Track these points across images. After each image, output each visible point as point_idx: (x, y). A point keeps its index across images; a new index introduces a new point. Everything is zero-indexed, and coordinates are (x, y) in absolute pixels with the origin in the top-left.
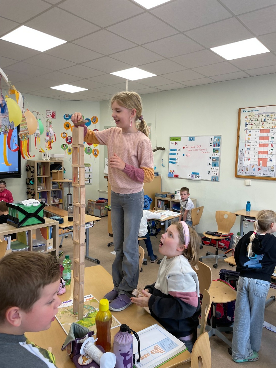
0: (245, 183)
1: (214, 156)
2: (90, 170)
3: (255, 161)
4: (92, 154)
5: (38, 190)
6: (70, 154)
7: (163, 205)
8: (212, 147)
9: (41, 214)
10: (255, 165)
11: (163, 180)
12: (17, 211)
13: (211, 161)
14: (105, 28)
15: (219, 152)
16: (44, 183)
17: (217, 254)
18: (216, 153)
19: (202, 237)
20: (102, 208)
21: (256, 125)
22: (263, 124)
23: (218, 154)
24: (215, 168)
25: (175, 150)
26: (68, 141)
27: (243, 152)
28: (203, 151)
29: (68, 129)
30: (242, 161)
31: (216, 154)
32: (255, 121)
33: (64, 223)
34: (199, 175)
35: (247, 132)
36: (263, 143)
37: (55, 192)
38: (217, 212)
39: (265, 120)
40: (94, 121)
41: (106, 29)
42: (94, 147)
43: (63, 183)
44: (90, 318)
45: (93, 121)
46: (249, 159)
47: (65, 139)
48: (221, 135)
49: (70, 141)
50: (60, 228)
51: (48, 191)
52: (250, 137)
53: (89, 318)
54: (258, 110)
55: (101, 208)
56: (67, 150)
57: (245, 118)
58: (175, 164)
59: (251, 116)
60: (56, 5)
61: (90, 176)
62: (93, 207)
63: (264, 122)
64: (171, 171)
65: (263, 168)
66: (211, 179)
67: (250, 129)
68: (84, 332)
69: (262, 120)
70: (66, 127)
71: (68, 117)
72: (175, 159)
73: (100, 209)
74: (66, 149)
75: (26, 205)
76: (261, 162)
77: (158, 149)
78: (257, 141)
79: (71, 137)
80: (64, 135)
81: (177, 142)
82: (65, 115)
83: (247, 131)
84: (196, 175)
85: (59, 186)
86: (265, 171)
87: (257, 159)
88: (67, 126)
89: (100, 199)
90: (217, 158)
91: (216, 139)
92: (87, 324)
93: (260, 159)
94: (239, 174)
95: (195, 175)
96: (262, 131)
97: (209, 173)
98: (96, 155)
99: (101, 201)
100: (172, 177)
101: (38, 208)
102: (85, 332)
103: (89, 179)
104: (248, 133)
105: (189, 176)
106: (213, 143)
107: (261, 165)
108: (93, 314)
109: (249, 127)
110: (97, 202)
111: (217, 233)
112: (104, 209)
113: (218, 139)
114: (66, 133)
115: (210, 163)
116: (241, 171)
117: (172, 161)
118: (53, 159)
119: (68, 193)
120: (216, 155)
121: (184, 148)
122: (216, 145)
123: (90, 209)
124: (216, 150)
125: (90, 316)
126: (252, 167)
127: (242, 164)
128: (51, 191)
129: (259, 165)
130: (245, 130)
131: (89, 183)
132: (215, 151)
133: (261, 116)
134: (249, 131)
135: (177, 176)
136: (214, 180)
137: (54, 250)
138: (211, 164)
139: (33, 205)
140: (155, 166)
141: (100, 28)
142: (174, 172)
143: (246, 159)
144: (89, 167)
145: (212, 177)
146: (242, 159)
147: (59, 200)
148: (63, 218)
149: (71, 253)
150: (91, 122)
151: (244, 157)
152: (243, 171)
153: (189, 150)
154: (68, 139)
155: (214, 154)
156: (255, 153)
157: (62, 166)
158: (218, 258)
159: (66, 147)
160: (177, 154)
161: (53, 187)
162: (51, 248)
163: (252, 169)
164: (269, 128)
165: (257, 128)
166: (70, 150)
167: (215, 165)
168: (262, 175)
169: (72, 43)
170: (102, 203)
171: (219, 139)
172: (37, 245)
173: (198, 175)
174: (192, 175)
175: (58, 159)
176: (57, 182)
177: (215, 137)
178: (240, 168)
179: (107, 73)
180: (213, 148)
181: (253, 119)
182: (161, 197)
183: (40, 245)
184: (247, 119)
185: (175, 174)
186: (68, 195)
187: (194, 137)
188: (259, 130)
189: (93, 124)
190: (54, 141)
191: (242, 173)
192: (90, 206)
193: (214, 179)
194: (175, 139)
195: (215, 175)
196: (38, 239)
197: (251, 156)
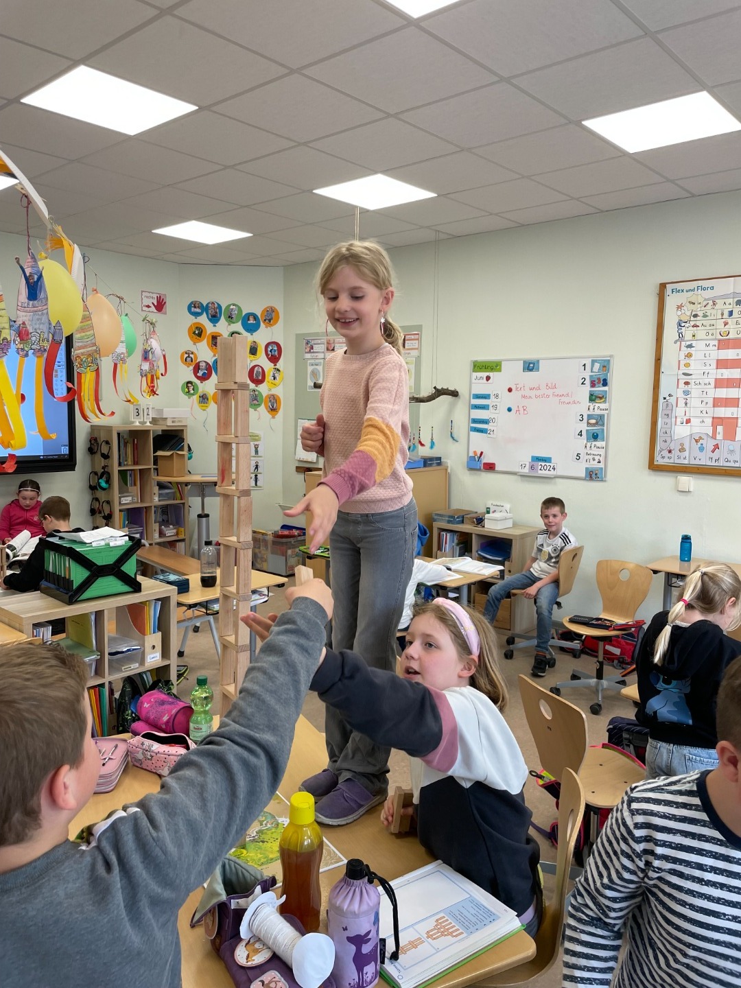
0: (677, 484)
1: (591, 412)
2: (257, 452)
3: (703, 424)
4: (262, 409)
5: (120, 503)
6: (204, 408)
7: (454, 544)
8: (587, 388)
9: (130, 567)
10: (705, 437)
11: (453, 478)
12: (67, 558)
13: (584, 427)
14: (299, 71)
15: (605, 402)
16: (135, 485)
17: (600, 675)
18: (597, 405)
19: (560, 632)
20: (289, 552)
21: (708, 328)
22: (725, 325)
23: (603, 406)
24: (594, 443)
25: (486, 397)
26: (198, 374)
27: (672, 400)
28: (563, 399)
29: (200, 341)
30: (669, 426)
31: (598, 408)
32: (705, 316)
33: (190, 593)
34: (551, 462)
35: (683, 348)
36: (725, 377)
37: (165, 510)
38: (599, 564)
39: (731, 313)
40: (270, 320)
41: (304, 72)
42: (270, 390)
43: (187, 484)
44: (263, 842)
45: (265, 320)
46: (688, 421)
47: (191, 368)
48: (611, 356)
49: (204, 374)
50: (180, 604)
51: (146, 507)
52: (692, 361)
53: (261, 843)
54: (712, 288)
55: (287, 552)
56: (196, 398)
57: (678, 308)
58: (486, 433)
59: (694, 304)
60: (170, 11)
61: (257, 467)
62: (267, 549)
63: (729, 321)
64: (475, 452)
65: (726, 445)
66: (583, 474)
67: (691, 338)
68: (251, 879)
69: (722, 314)
70: (195, 336)
71: (198, 310)
72: (485, 422)
73: (284, 554)
74: (193, 394)
75: (91, 543)
76: (720, 429)
77: (439, 393)
78: (711, 372)
79: (207, 363)
80: (188, 358)
81: (491, 374)
82: (192, 303)
83: (683, 343)
84: (543, 464)
85: (174, 493)
86: (732, 451)
87: (709, 421)
88: (197, 332)
89: (284, 527)
90: (602, 417)
91: (597, 366)
92: (255, 858)
93: (717, 421)
94: (659, 460)
95: (540, 463)
96: (724, 344)
97: (578, 458)
98: (273, 410)
99: (286, 532)
100: (479, 470)
101: (122, 552)
102: (253, 878)
103: (256, 476)
104: (685, 351)
105: (523, 465)
106: (591, 376)
107: (719, 437)
108: (272, 833)
109: (688, 333)
110: (276, 535)
111: (601, 619)
112: (296, 556)
113: (604, 367)
114: (195, 351)
115: (581, 431)
116: (665, 453)
117: (479, 426)
118: (161, 422)
119: (200, 512)
120: (596, 408)
121: (510, 390)
122: (599, 383)
123: (259, 555)
124: (597, 397)
125: (266, 837)
126: (697, 441)
127: (669, 434)
128: (155, 507)
129: (714, 437)
130: (675, 342)
131: (256, 485)
132: (594, 397)
133: (720, 302)
134: (688, 343)
135: (490, 467)
136: (591, 477)
137: (166, 663)
138: (584, 433)
139: (109, 544)
140: (432, 440)
141: (287, 71)
142: (484, 457)
143: (679, 420)
144: (256, 443)
145: (587, 469)
146: (668, 421)
147: (175, 531)
148: (188, 580)
149: (208, 671)
150: (262, 323)
151: (673, 415)
152: (670, 452)
153: (524, 397)
154: (199, 369)
155: (592, 408)
156: (704, 403)
157: (183, 440)
158: (602, 686)
159: (193, 389)
160: (491, 408)
161: (160, 495)
162: (155, 659)
163: (696, 447)
164: (740, 336)
165: (710, 337)
166: (204, 398)
167: (595, 437)
168: (722, 463)
169: (212, 111)
170: (289, 540)
171: (606, 365)
172: (120, 650)
173: (548, 464)
174: (534, 463)
175: (173, 422)
176: (170, 483)
177: (593, 362)
178: (664, 446)
179: (304, 191)
180: (590, 391)
181: (699, 313)
182: (449, 522)
183: (129, 650)
184: (683, 311)
185: (485, 460)
186: (200, 516)
187: (538, 361)
188: (716, 343)
189: (266, 327)
190: (162, 375)
191: (669, 458)
192: (259, 548)
193: (591, 475)
194: (487, 367)
195: (594, 464)
196: (123, 633)
197: (693, 413)
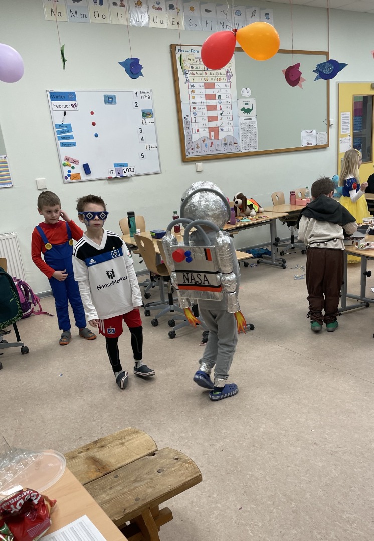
0: (196, 168)
3: (204, 132)
10: (206, 139)
21: (199, 75)
22: (206, 74)
27: (189, 119)
30: (189, 134)
32: (196, 68)
36: (210, 104)
46: (198, 131)
48: (151, 90)
52: (195, 95)
54: (198, 51)
59: (190, 60)
63: (207, 72)
67: (192, 81)
69: (204, 68)
76: (212, 133)
78: (204, 101)
83: (189, 84)
86: (218, 145)
87: (207, 130)
93: (211, 129)
94: (189, 156)
96: (207, 85)
107: (212, 138)
109: (190, 78)
116: (190, 151)
126: (203, 142)
127: (190, 139)
129: (210, 139)
130: (185, 83)
134: (192, 84)
143: (194, 130)
146: (188, 131)
151: (191, 128)
152: (192, 149)
156: (203, 120)
163: (203, 145)
164: (213, 81)
165: (200, 81)
168: (215, 152)
178: (189, 146)
181: (193, 66)
184: (186, 64)
188: (203, 84)
191: (192, 153)
197: (199, 126)
